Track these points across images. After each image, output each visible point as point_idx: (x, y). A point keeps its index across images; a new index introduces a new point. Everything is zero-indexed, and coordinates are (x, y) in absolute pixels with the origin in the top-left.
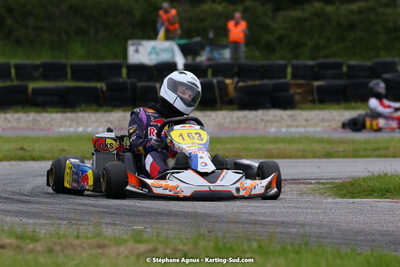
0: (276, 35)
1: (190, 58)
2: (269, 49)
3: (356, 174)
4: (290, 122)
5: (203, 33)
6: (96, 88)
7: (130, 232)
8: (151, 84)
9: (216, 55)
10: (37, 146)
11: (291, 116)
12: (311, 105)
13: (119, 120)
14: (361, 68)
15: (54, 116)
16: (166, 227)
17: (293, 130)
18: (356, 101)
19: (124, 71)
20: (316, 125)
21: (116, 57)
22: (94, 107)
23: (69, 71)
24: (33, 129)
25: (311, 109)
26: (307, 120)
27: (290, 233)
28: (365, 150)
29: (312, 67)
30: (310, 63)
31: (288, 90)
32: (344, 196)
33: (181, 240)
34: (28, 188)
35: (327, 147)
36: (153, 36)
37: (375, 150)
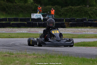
0: (62, 13)
1: (44, 17)
2: (60, 15)
3: (78, 42)
4: (64, 31)
5: (47, 12)
6: (25, 23)
7: (32, 53)
8: (36, 22)
9: (49, 17)
10: (12, 35)
11: (65, 30)
12: (69, 27)
13: (29, 30)
14: (79, 20)
15: (16, 29)
16: (40, 52)
17: (65, 32)
18: (78, 27)
19: (30, 20)
20: (70, 31)
21: (29, 17)
22: (24, 27)
23: (19, 20)
24: (12, 32)
25: (69, 28)
26: (68, 30)
27: (65, 54)
28: (80, 37)
29: (69, 19)
30: (69, 18)
31: (64, 24)
32: (76, 46)
33: (43, 55)
34: (11, 44)
35: (72, 36)
36: (37, 13)
37: (82, 37)
